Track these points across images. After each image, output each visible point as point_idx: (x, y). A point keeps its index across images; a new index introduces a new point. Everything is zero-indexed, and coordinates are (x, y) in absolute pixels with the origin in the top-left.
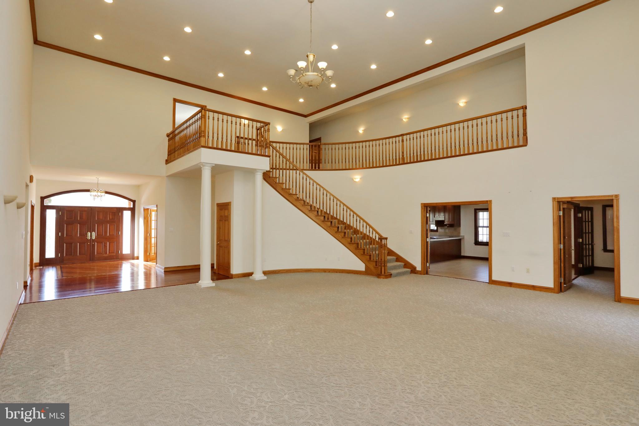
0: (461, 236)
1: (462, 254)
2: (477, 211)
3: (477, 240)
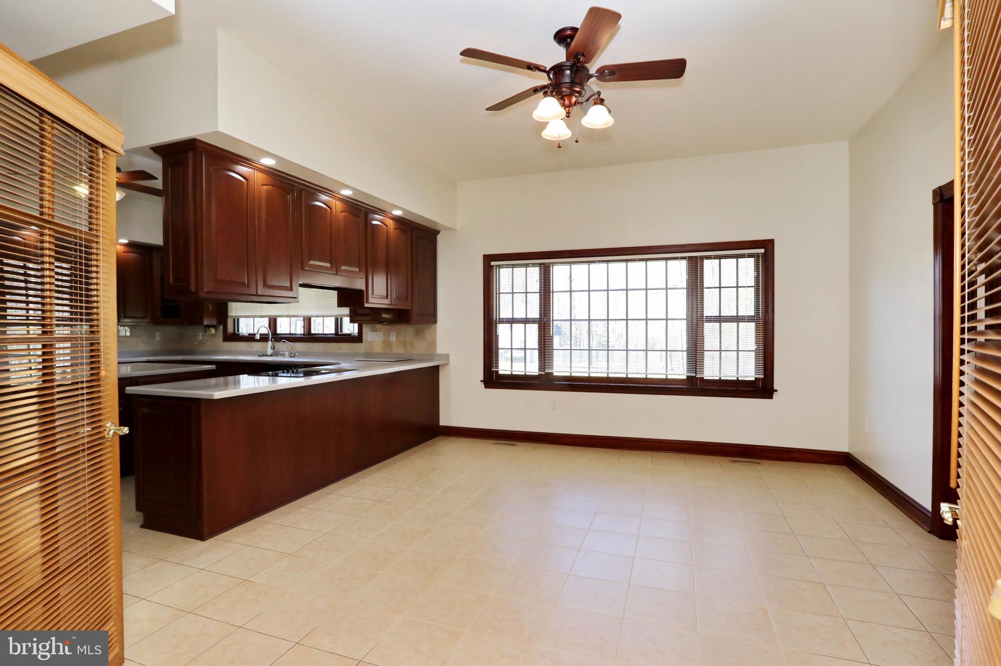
0: (440, 355)
1: (444, 421)
2: (491, 262)
3: (492, 369)
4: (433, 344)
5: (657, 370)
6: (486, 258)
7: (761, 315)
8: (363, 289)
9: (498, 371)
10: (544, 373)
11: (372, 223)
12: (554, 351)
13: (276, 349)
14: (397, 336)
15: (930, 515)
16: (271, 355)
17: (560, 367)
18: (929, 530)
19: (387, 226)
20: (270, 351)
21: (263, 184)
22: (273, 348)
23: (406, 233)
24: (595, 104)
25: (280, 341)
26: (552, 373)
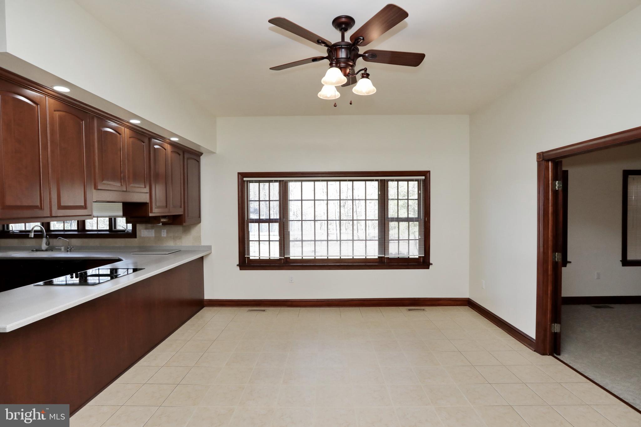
0: (204, 246)
2: (244, 178)
3: (245, 256)
4: (199, 238)
5: (359, 253)
6: (240, 176)
7: (422, 217)
8: (148, 202)
9: (249, 258)
10: (283, 258)
11: (154, 148)
12: (290, 242)
13: (51, 244)
14: (167, 233)
15: (534, 341)
16: (46, 250)
17: (295, 253)
18: (534, 350)
19: (165, 149)
20: (44, 246)
21: (55, 109)
22: (48, 244)
23: (179, 155)
24: (363, 77)
25: (57, 238)
26: (289, 258)
